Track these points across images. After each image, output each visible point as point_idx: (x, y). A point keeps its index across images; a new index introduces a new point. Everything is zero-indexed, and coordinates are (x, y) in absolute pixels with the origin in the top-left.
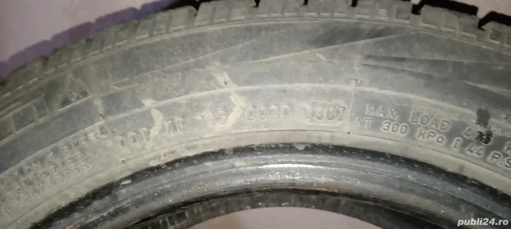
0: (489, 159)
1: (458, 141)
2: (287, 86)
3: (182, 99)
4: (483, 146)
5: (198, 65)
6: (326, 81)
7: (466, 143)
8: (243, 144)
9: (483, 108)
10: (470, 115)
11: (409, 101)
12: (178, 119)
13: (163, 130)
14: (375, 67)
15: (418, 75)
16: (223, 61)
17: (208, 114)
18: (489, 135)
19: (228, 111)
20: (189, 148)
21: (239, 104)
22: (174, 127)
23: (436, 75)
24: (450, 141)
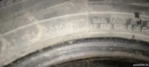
0: (143, 30)
1: (130, 26)
2: (60, 17)
3: (14, 31)
4: (140, 26)
5: (19, 15)
6: (75, 12)
7: (133, 26)
8: (47, 46)
9: (136, 12)
10: (132, 15)
11: (109, 14)
12: (14, 40)
13: (7, 46)
14: (94, 4)
15: (110, 4)
16: (31, 11)
17: (27, 35)
18: (141, 21)
19: (37, 32)
20: (22, 53)
21: (41, 28)
22: (13, 44)
23: (116, 3)
24: (127, 27)
